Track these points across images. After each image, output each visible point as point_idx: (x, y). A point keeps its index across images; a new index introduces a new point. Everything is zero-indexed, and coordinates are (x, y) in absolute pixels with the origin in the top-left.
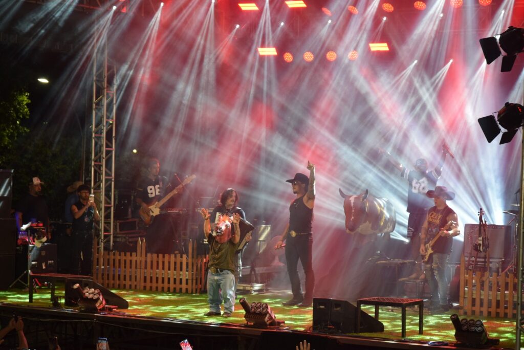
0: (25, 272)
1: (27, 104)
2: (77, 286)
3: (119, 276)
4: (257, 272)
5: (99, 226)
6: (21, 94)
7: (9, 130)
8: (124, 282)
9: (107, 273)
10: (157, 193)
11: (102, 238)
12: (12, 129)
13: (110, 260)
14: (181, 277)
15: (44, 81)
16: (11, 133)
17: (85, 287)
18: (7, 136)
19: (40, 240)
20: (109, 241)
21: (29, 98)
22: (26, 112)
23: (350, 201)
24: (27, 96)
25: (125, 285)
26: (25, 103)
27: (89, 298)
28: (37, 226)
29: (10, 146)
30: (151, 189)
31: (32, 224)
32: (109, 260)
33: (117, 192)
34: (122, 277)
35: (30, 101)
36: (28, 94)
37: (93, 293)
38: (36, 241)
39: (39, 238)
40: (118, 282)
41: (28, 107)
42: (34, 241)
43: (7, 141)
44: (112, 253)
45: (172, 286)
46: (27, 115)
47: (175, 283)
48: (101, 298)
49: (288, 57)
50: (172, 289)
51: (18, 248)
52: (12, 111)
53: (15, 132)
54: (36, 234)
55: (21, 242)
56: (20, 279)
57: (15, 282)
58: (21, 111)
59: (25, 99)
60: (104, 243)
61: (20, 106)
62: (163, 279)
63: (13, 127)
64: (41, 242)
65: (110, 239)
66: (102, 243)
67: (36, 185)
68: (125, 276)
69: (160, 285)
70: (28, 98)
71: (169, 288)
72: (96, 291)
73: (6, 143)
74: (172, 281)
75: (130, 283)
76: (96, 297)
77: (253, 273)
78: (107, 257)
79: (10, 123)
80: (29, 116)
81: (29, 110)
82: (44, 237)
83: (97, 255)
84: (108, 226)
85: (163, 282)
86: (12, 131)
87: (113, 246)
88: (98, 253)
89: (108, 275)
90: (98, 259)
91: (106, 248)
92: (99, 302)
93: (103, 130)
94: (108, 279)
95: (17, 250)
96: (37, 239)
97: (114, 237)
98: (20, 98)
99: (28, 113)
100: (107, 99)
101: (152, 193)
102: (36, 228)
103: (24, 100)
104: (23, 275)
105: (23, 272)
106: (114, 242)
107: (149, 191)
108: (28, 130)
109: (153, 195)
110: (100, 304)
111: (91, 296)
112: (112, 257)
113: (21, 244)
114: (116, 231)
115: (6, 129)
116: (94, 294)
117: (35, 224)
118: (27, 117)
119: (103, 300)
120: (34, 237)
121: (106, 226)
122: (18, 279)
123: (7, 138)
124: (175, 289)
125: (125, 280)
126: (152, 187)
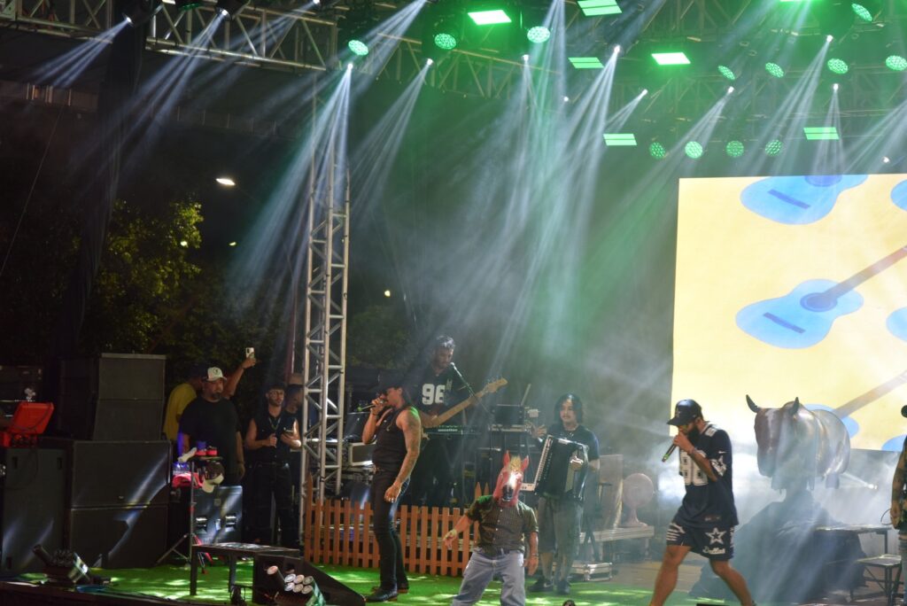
0: (185, 536)
1: (196, 224)
2: (273, 570)
3: (351, 543)
4: (597, 540)
5: (316, 452)
6: (187, 205)
7: (166, 270)
8: (359, 555)
9: (329, 538)
10: (438, 401)
11: (323, 474)
12: (170, 266)
13: (335, 516)
14: (460, 549)
15: (226, 182)
16: (169, 273)
17: (289, 569)
18: (163, 279)
19: (211, 481)
20: (333, 480)
21: (201, 212)
22: (196, 238)
23: (767, 417)
24: (197, 209)
25: (361, 561)
26: (193, 221)
27: (295, 591)
28: (208, 455)
29: (168, 297)
30: (428, 390)
31: (198, 450)
32: (332, 514)
33: (350, 388)
34: (356, 547)
35: (202, 219)
36: (200, 206)
37: (301, 583)
38: (205, 481)
39: (210, 477)
40: (348, 555)
41: (198, 229)
42: (201, 482)
43: (161, 288)
44: (338, 503)
45: (444, 564)
46: (196, 243)
47: (449, 559)
48: (317, 590)
49: (657, 150)
50: (444, 570)
51: (173, 493)
52: (170, 237)
53: (175, 273)
54: (205, 469)
55: (179, 483)
56: (176, 548)
57: (167, 554)
58: (187, 236)
59: (193, 214)
60: (326, 482)
61: (185, 226)
62: (429, 551)
63: (171, 264)
64: (213, 484)
65: (336, 475)
66: (322, 484)
67: (213, 382)
68: (361, 544)
69: (423, 561)
70: (198, 214)
71: (438, 568)
72: (308, 580)
73: (160, 292)
74: (444, 556)
75: (369, 557)
76: (306, 590)
77: (589, 541)
78: (331, 509)
79: (168, 256)
80: (201, 244)
81: (200, 234)
82: (218, 475)
83: (313, 504)
84: (332, 452)
85: (428, 557)
86: (171, 270)
87: (342, 488)
88: (314, 501)
89: (332, 541)
90: (314, 513)
91: (328, 492)
92: (312, 599)
93: (325, 281)
94: (331, 549)
95: (171, 496)
96: (206, 479)
97: (343, 472)
98: (185, 214)
99: (199, 240)
100: (333, 228)
101: (428, 398)
102: (205, 458)
103: (191, 217)
104: (181, 541)
105: (182, 536)
106: (343, 480)
107: (425, 393)
108: (198, 270)
109: (430, 402)
110: (315, 603)
111: (298, 589)
112: (339, 510)
113: (179, 487)
114: (347, 461)
115: (161, 267)
116: (304, 586)
117: (203, 452)
118: (197, 246)
119: (319, 595)
120: (202, 474)
121: (331, 454)
122: (173, 549)
123: (161, 284)
124: (449, 569)
125: (361, 551)
126: (431, 386)
